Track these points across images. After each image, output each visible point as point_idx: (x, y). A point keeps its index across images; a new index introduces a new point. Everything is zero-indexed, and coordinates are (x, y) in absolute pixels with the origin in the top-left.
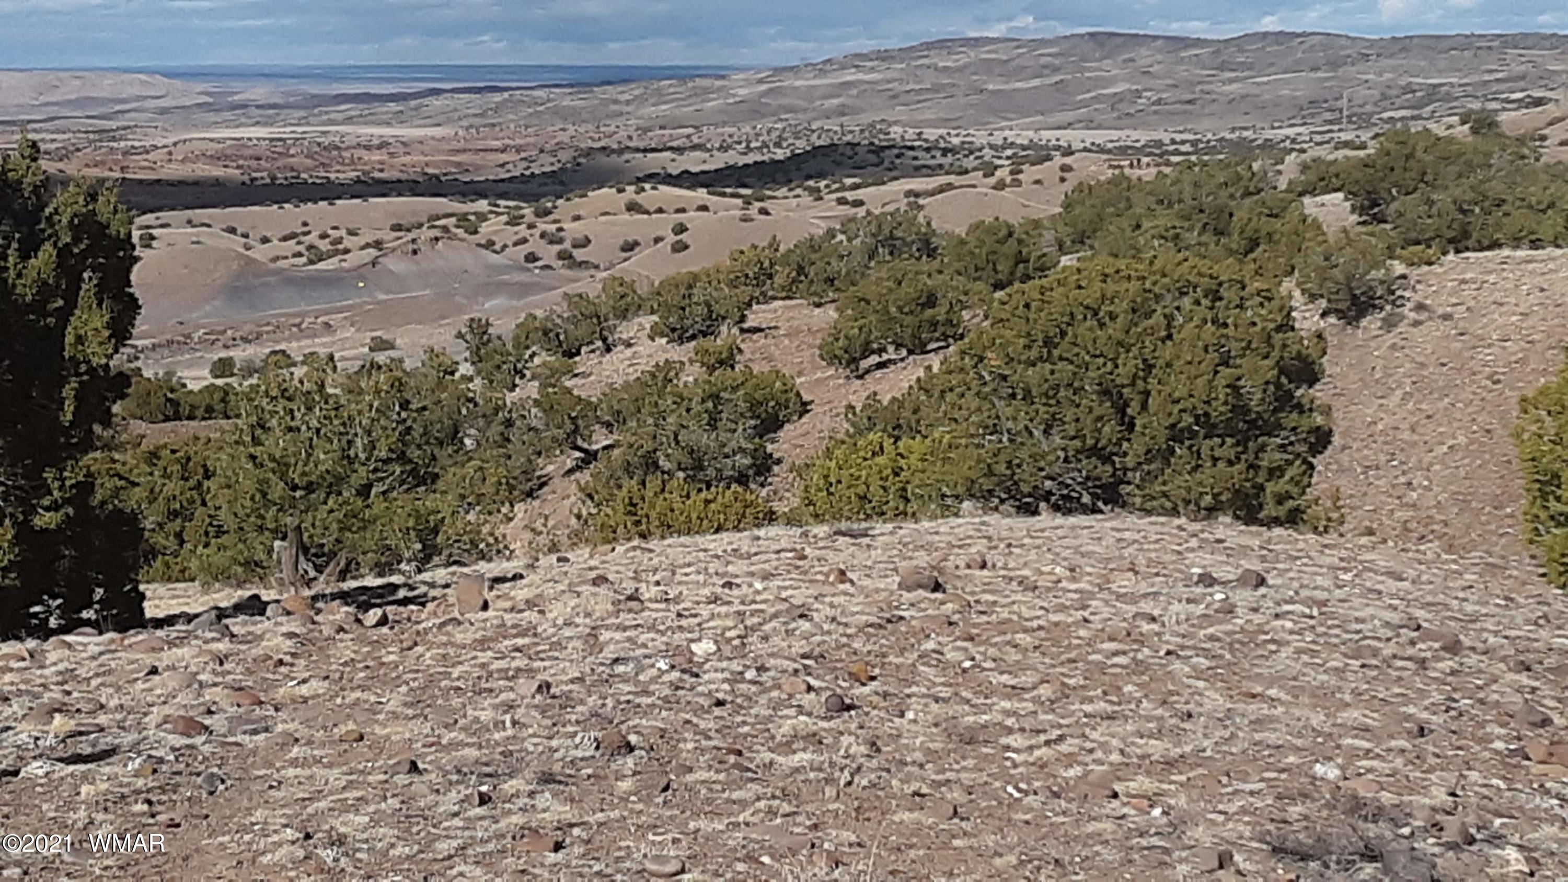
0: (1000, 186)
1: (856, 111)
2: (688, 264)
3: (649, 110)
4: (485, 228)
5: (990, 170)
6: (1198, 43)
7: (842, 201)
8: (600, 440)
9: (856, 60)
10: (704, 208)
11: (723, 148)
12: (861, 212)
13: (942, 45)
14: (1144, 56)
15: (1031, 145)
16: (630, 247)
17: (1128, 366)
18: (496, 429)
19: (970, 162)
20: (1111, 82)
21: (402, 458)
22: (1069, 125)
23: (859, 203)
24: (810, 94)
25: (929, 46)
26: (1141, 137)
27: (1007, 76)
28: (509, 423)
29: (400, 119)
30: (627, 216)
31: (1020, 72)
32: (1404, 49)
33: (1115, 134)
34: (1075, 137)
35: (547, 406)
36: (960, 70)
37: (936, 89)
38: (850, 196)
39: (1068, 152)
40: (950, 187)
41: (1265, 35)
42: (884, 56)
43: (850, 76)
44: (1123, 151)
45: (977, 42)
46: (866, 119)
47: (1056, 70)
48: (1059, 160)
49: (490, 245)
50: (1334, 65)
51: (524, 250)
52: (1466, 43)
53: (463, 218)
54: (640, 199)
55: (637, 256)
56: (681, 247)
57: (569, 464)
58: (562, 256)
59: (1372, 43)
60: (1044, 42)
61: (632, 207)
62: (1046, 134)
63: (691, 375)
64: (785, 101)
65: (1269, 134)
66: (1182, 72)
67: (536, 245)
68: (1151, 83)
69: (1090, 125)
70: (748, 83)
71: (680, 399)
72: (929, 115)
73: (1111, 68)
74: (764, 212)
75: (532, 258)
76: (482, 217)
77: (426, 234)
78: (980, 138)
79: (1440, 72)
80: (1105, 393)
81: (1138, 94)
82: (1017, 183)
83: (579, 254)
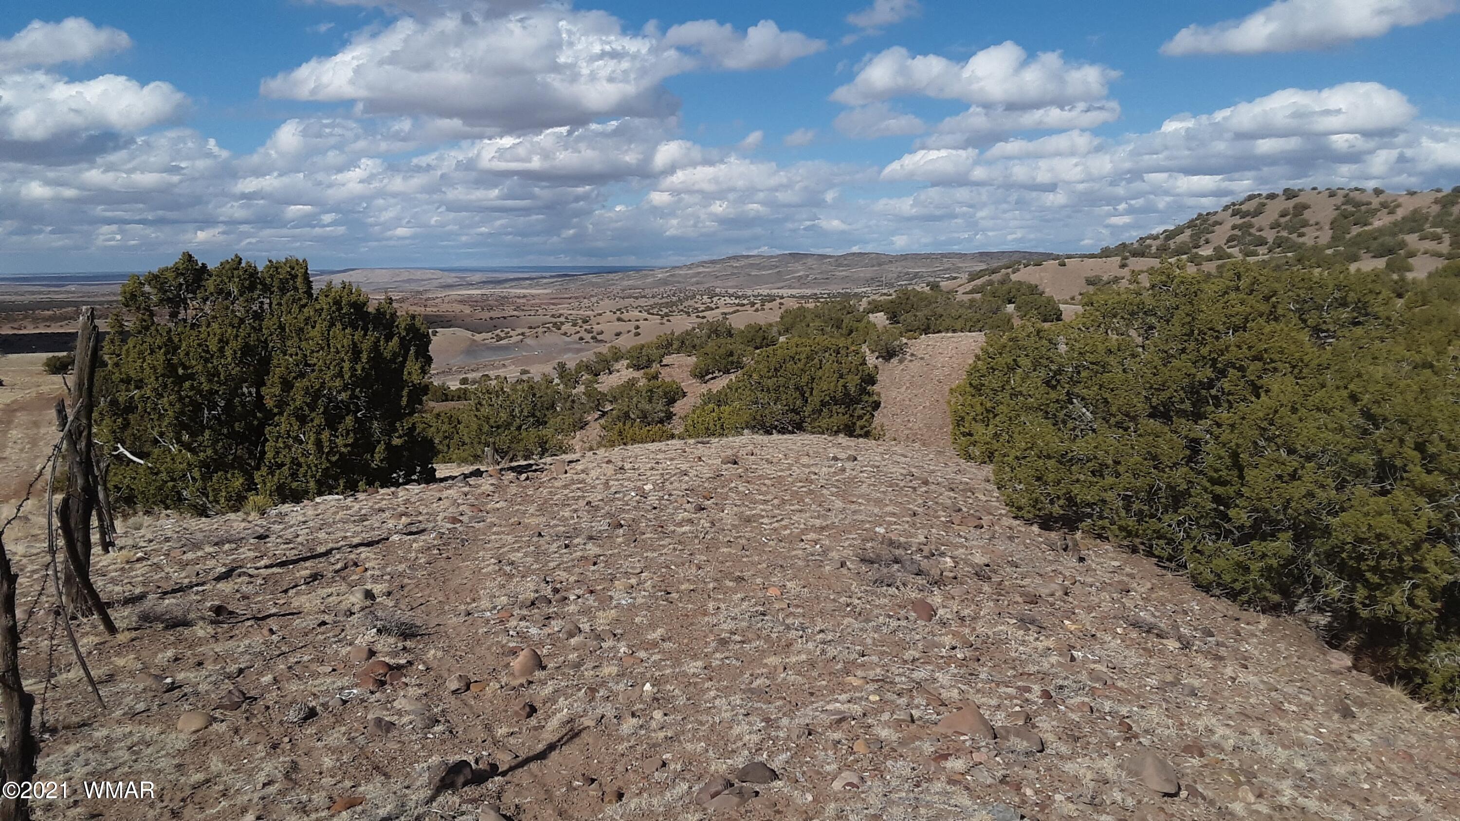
0: (757, 310)
1: (702, 283)
2: (640, 340)
3: (626, 283)
4: (563, 327)
5: (753, 304)
6: (830, 257)
7: (698, 317)
8: (608, 407)
9: (702, 264)
10: (646, 320)
11: (653, 297)
12: (705, 321)
13: (736, 258)
14: (810, 262)
15: (768, 295)
16: (618, 334)
17: (805, 379)
18: (568, 404)
19: (745, 302)
20: (798, 271)
21: (533, 415)
22: (782, 288)
23: (704, 317)
24: (686, 276)
25: (729, 258)
26: (808, 292)
27: (759, 269)
28: (573, 401)
29: (531, 286)
30: (617, 323)
31: (764, 268)
32: (905, 259)
33: (799, 291)
34: (785, 292)
35: (588, 394)
36: (742, 267)
37: (733, 274)
38: (701, 314)
39: (782, 298)
40: (738, 311)
41: (854, 254)
42: (713, 262)
43: (701, 269)
44: (802, 297)
45: (748, 257)
46: (706, 286)
47: (778, 267)
48: (778, 301)
49: (565, 334)
50: (880, 265)
51: (578, 335)
53: (555, 323)
54: (622, 316)
55: (621, 338)
56: (637, 334)
57: (596, 416)
58: (593, 338)
59: (893, 257)
60: (772, 257)
61: (619, 319)
62: (775, 291)
63: (642, 383)
64: (676, 279)
65: (856, 290)
66: (824, 268)
67: (583, 334)
68: (812, 272)
69: (790, 287)
70: (662, 272)
71: (638, 392)
72: (730, 284)
73: (798, 266)
74: (669, 321)
75: (581, 339)
76: (562, 323)
77: (541, 330)
78: (749, 292)
79: (919, 267)
80: (797, 389)
81: (808, 276)
82: (763, 309)
83: (599, 337)
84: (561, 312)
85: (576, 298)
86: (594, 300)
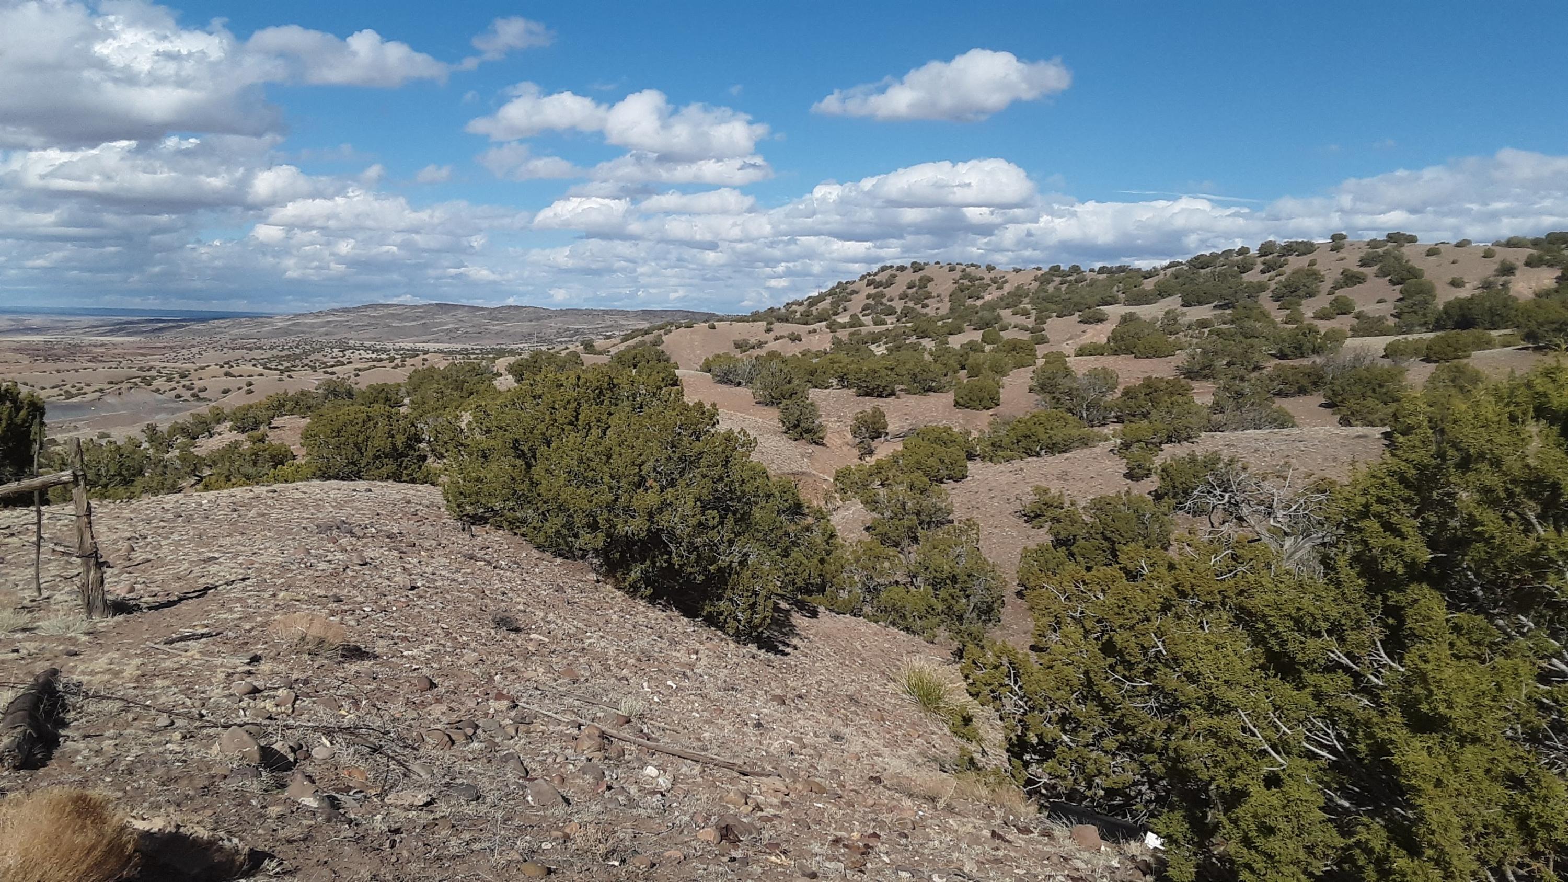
0: (396, 366)
1: (334, 334)
2: (253, 400)
3: (236, 331)
4: (155, 383)
5: (392, 359)
6: (482, 309)
7: (326, 372)
8: (207, 472)
9: (333, 312)
10: (262, 375)
11: (272, 348)
12: (334, 377)
13: (373, 307)
14: (460, 314)
15: (412, 350)
16: (226, 392)
17: (361, 438)
18: (159, 470)
19: (384, 356)
20: (446, 324)
22: (428, 342)
23: (333, 373)
24: (312, 326)
25: (366, 307)
26: (459, 347)
27: (401, 320)
28: (165, 467)
30: (225, 378)
31: (406, 319)
32: (567, 314)
33: (447, 345)
34: (431, 346)
35: (182, 458)
36: (381, 317)
37: (370, 325)
38: (329, 370)
39: (426, 352)
40: (374, 366)
41: (510, 307)
42: (346, 311)
43: (331, 318)
44: (451, 353)
45: (389, 306)
46: (338, 337)
47: (422, 318)
48: (422, 356)
49: (158, 390)
50: (538, 319)
51: (174, 393)
53: (144, 378)
54: (231, 370)
55: (230, 396)
56: (250, 392)
57: (193, 482)
58: (193, 395)
59: (553, 311)
60: (416, 307)
61: (227, 374)
62: (418, 345)
63: (247, 445)
64: (300, 329)
65: (513, 346)
66: (476, 321)
67: (180, 390)
68: (461, 324)
69: (437, 341)
70: (283, 320)
71: (241, 455)
72: (366, 336)
73: (446, 318)
74: (290, 377)
75: (178, 396)
76: (154, 378)
77: (124, 385)
78: (389, 346)
79: (580, 324)
81: (457, 329)
82: (404, 366)
83: (201, 395)
84: (152, 364)
85: (171, 348)
86: (194, 350)
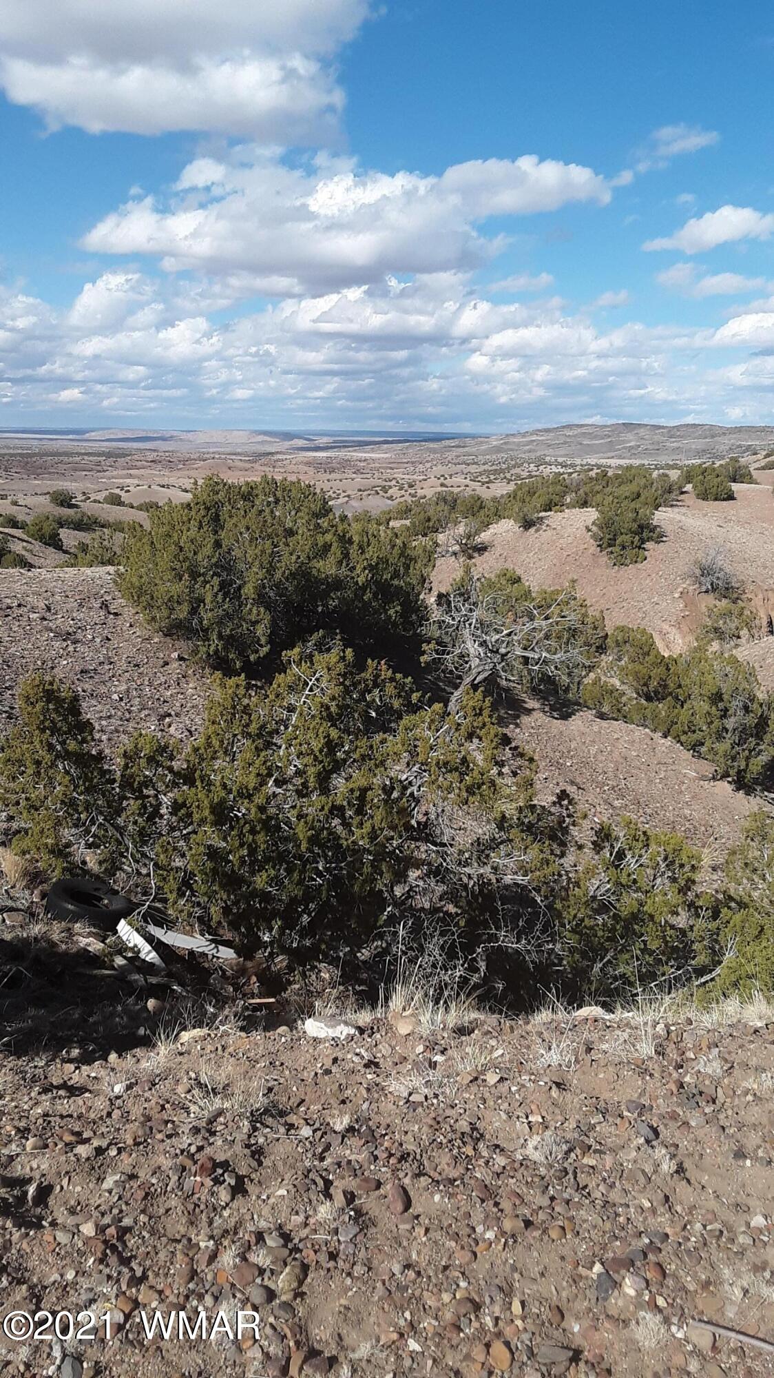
1: (534, 451)
3: (460, 450)
4: (390, 491)
6: (663, 427)
9: (537, 432)
10: (467, 486)
11: (484, 464)
13: (569, 427)
14: (642, 432)
20: (630, 441)
22: (612, 457)
24: (519, 444)
25: (564, 427)
26: (638, 462)
27: (592, 439)
29: (373, 451)
31: (596, 437)
32: (740, 431)
33: (628, 461)
34: (614, 462)
36: (575, 436)
37: (565, 443)
41: (688, 425)
42: (547, 431)
43: (534, 438)
45: (582, 426)
46: (538, 454)
47: (609, 436)
50: (713, 437)
52: (763, 429)
53: (383, 487)
59: (728, 429)
60: (606, 426)
62: (604, 461)
64: (510, 447)
66: (656, 438)
68: (643, 442)
69: (620, 457)
70: (497, 440)
72: (562, 453)
73: (630, 436)
76: (390, 487)
78: (578, 461)
79: (753, 440)
81: (639, 446)
84: (395, 476)
85: (413, 463)
86: (428, 465)
